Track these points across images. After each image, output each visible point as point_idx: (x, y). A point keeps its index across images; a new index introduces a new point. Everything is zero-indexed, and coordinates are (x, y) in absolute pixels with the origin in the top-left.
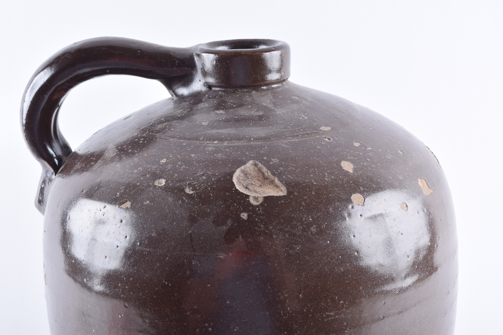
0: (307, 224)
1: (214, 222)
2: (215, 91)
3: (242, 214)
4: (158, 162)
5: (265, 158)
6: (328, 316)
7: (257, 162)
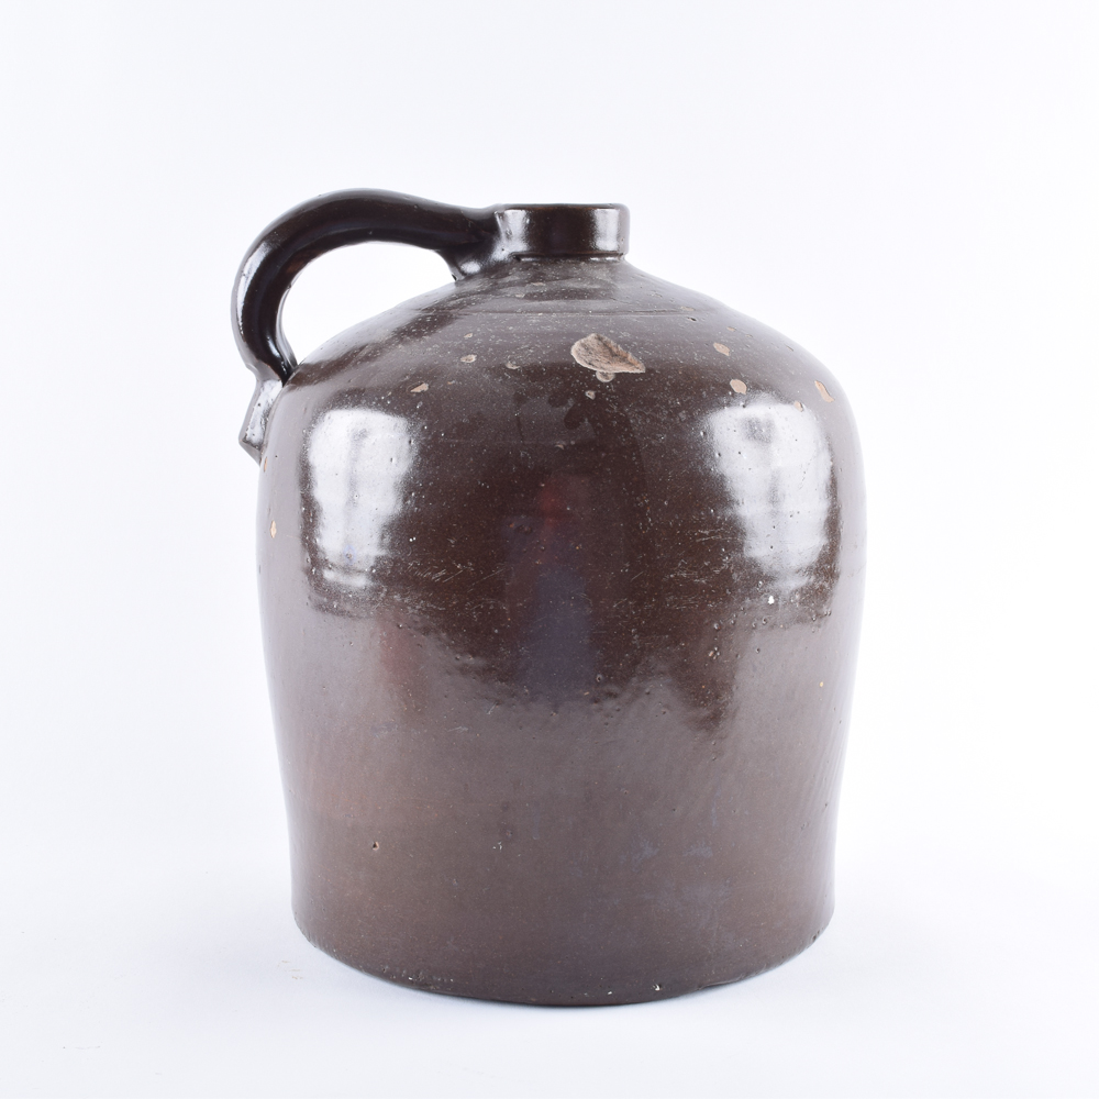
0: (674, 409)
1: (550, 401)
2: (527, 263)
3: (587, 393)
4: (462, 338)
5: (612, 331)
6: (702, 535)
7: (602, 336)
